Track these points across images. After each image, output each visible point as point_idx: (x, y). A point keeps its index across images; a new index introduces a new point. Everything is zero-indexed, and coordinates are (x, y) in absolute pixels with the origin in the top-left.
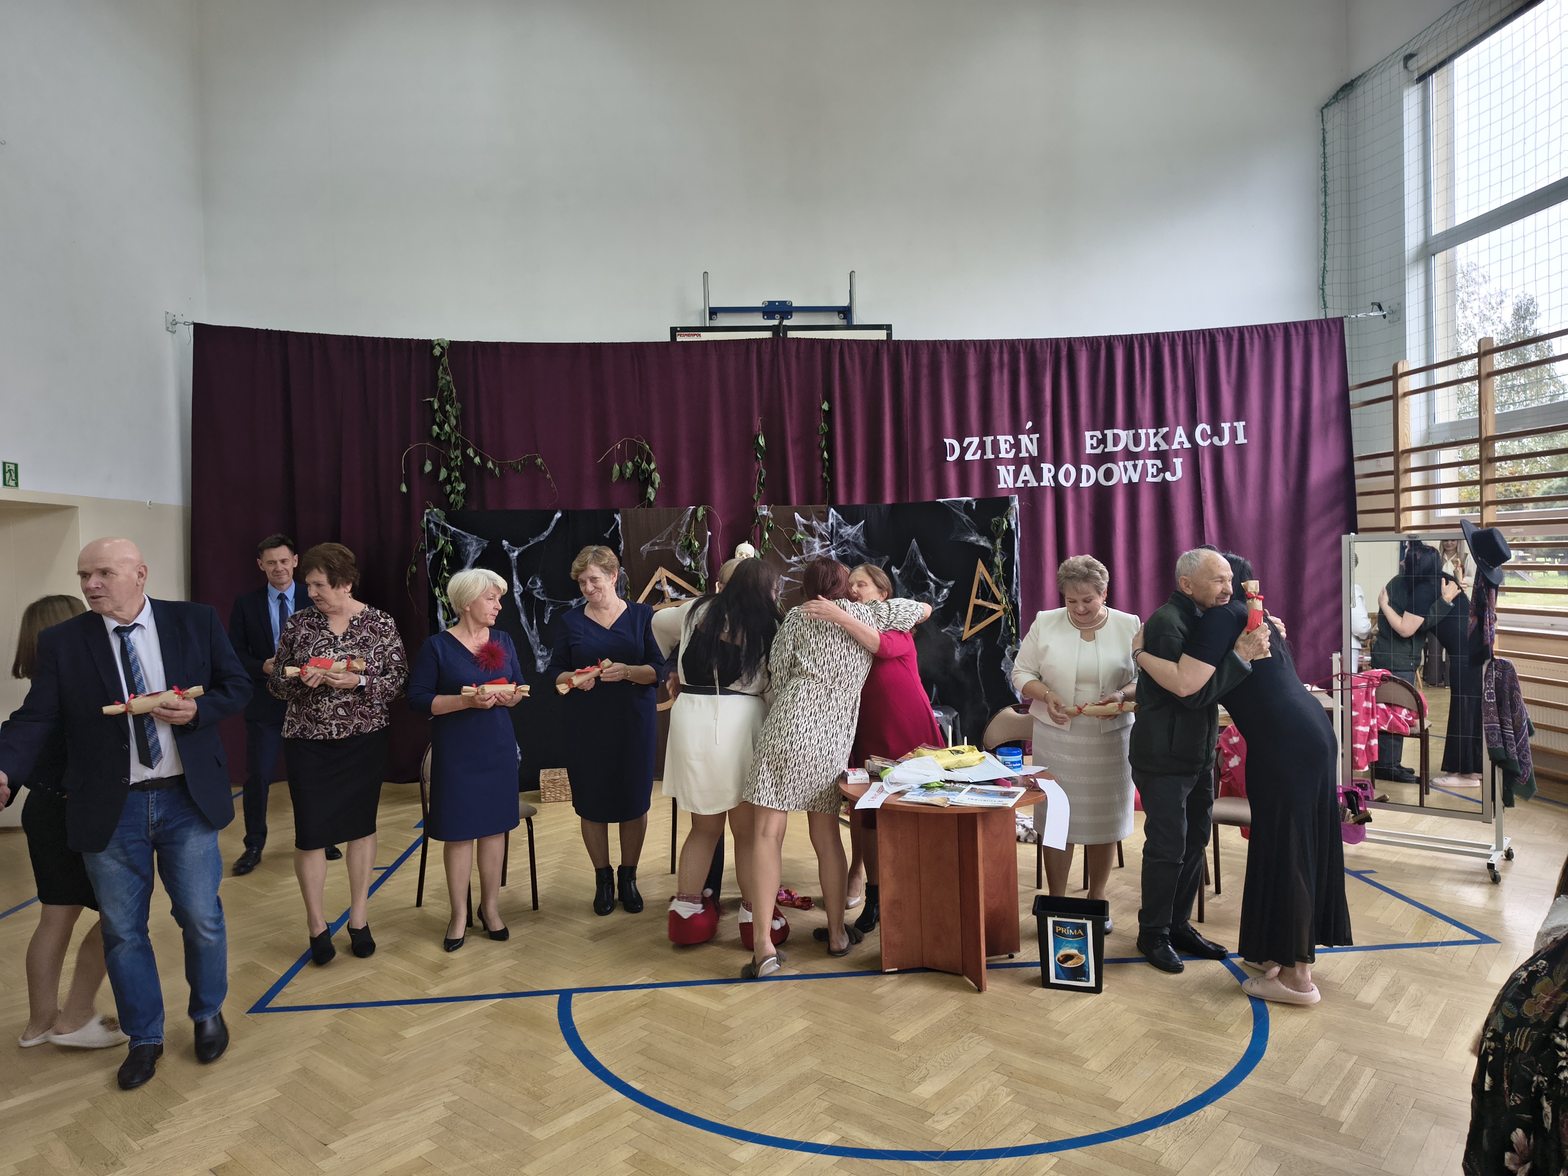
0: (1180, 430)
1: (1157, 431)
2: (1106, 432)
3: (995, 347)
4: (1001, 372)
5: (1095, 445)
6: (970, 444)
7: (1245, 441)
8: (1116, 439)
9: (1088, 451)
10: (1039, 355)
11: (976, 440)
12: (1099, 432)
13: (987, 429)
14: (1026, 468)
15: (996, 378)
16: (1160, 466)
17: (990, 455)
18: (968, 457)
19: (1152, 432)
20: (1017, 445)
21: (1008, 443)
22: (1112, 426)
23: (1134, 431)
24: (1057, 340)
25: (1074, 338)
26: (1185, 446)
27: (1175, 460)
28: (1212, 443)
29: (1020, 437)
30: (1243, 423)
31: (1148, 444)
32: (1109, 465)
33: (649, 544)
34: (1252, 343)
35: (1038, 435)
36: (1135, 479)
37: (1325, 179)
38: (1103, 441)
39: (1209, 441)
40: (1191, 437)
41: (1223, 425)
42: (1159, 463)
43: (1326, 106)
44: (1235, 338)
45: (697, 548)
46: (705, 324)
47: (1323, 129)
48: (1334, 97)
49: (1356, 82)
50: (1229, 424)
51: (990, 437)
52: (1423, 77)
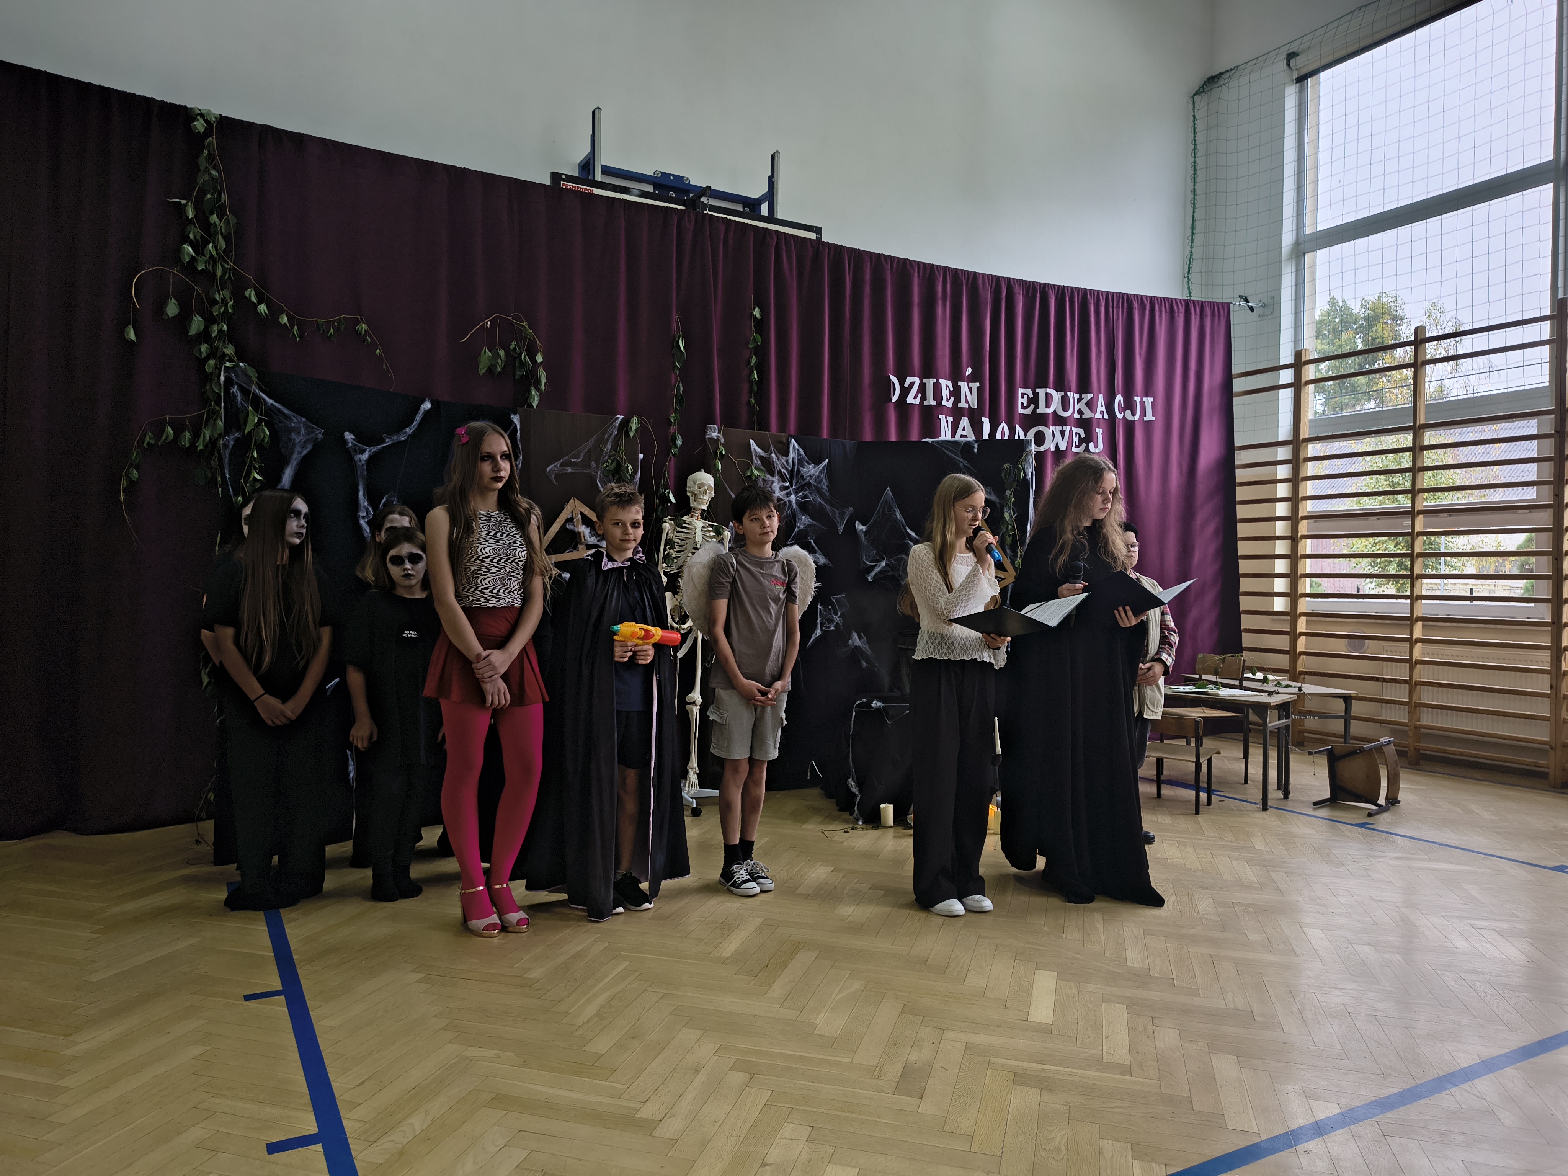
0: (1101, 399)
1: (1081, 396)
2: (1038, 390)
3: (939, 274)
4: (944, 305)
5: (1026, 404)
6: (912, 384)
7: (1154, 418)
8: (1047, 400)
9: (1021, 410)
10: (979, 291)
11: (917, 382)
12: (1030, 390)
13: (928, 370)
14: (965, 422)
15: (938, 310)
16: (1083, 436)
17: (930, 401)
18: (910, 400)
19: (1077, 396)
20: (956, 393)
21: (949, 389)
22: (1045, 386)
23: (1063, 393)
24: (998, 279)
25: (1014, 279)
26: (1105, 417)
27: (1097, 430)
28: (1126, 417)
29: (960, 383)
30: (1151, 399)
31: (1074, 409)
32: (1041, 428)
33: (558, 464)
34: (1160, 316)
35: (978, 384)
36: (1063, 447)
38: (1034, 401)
39: (1124, 414)
40: (1110, 409)
42: (1081, 431)
43: (1197, 93)
44: (1148, 307)
45: (630, 475)
46: (596, 179)
47: (1194, 116)
48: (1203, 87)
49: (1227, 75)
50: (1139, 398)
51: (931, 379)
52: (1302, 79)
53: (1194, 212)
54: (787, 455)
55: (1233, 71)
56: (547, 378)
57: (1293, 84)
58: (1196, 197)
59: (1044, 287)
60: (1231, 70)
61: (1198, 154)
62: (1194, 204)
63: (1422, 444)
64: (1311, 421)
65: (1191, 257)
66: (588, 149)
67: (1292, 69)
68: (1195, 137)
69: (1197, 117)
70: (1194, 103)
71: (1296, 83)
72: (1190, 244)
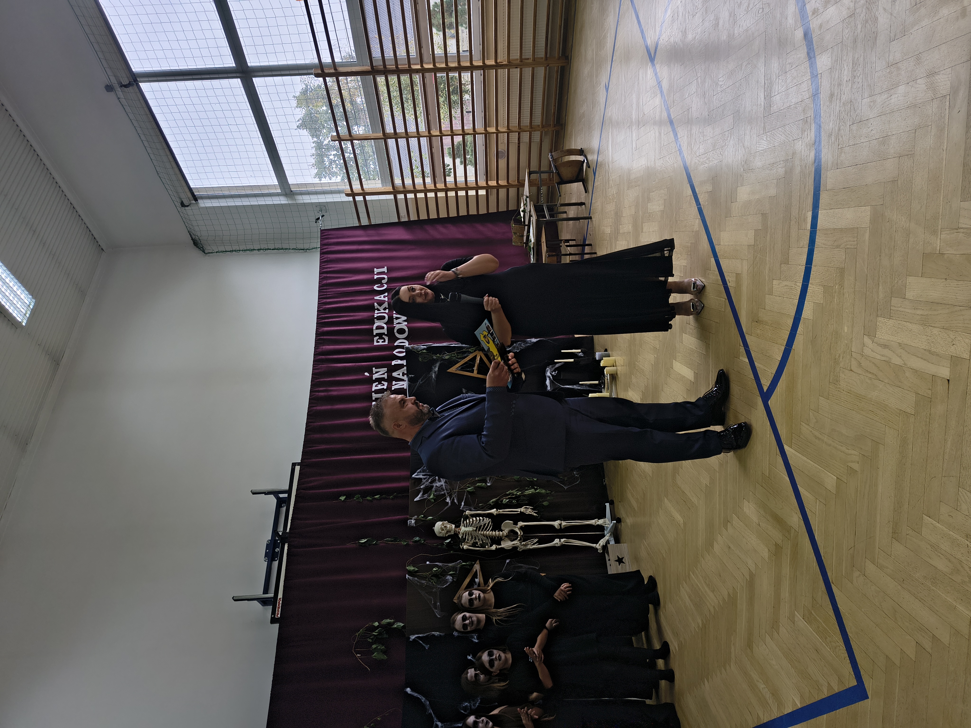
0: (377, 298)
1: (376, 309)
2: (374, 334)
3: (314, 395)
5: (383, 340)
7: (386, 267)
8: (380, 328)
9: (386, 343)
10: (322, 371)
12: (375, 338)
13: (368, 398)
14: (395, 374)
15: (334, 394)
19: (376, 312)
20: (379, 381)
21: (377, 385)
22: (372, 330)
23: (375, 320)
24: (314, 361)
25: (315, 352)
28: (386, 283)
29: (374, 379)
30: (375, 269)
31: (384, 313)
32: (395, 331)
33: (435, 611)
34: (329, 268)
35: (374, 368)
37: (245, 250)
38: (380, 336)
39: (384, 284)
40: (382, 292)
43: (204, 251)
44: (325, 275)
45: (439, 569)
46: (273, 596)
47: (217, 252)
48: (200, 248)
49: (194, 237)
50: (375, 276)
51: (373, 396)
52: (195, 198)
53: (270, 249)
54: (421, 479)
55: (191, 233)
56: (387, 619)
57: (198, 203)
58: (262, 248)
59: (318, 334)
60: (190, 234)
61: (238, 249)
62: (266, 249)
63: (393, 134)
64: (383, 186)
65: (295, 249)
66: (256, 602)
67: (191, 204)
68: (228, 251)
69: (217, 251)
70: (209, 253)
71: (198, 201)
72: (288, 250)
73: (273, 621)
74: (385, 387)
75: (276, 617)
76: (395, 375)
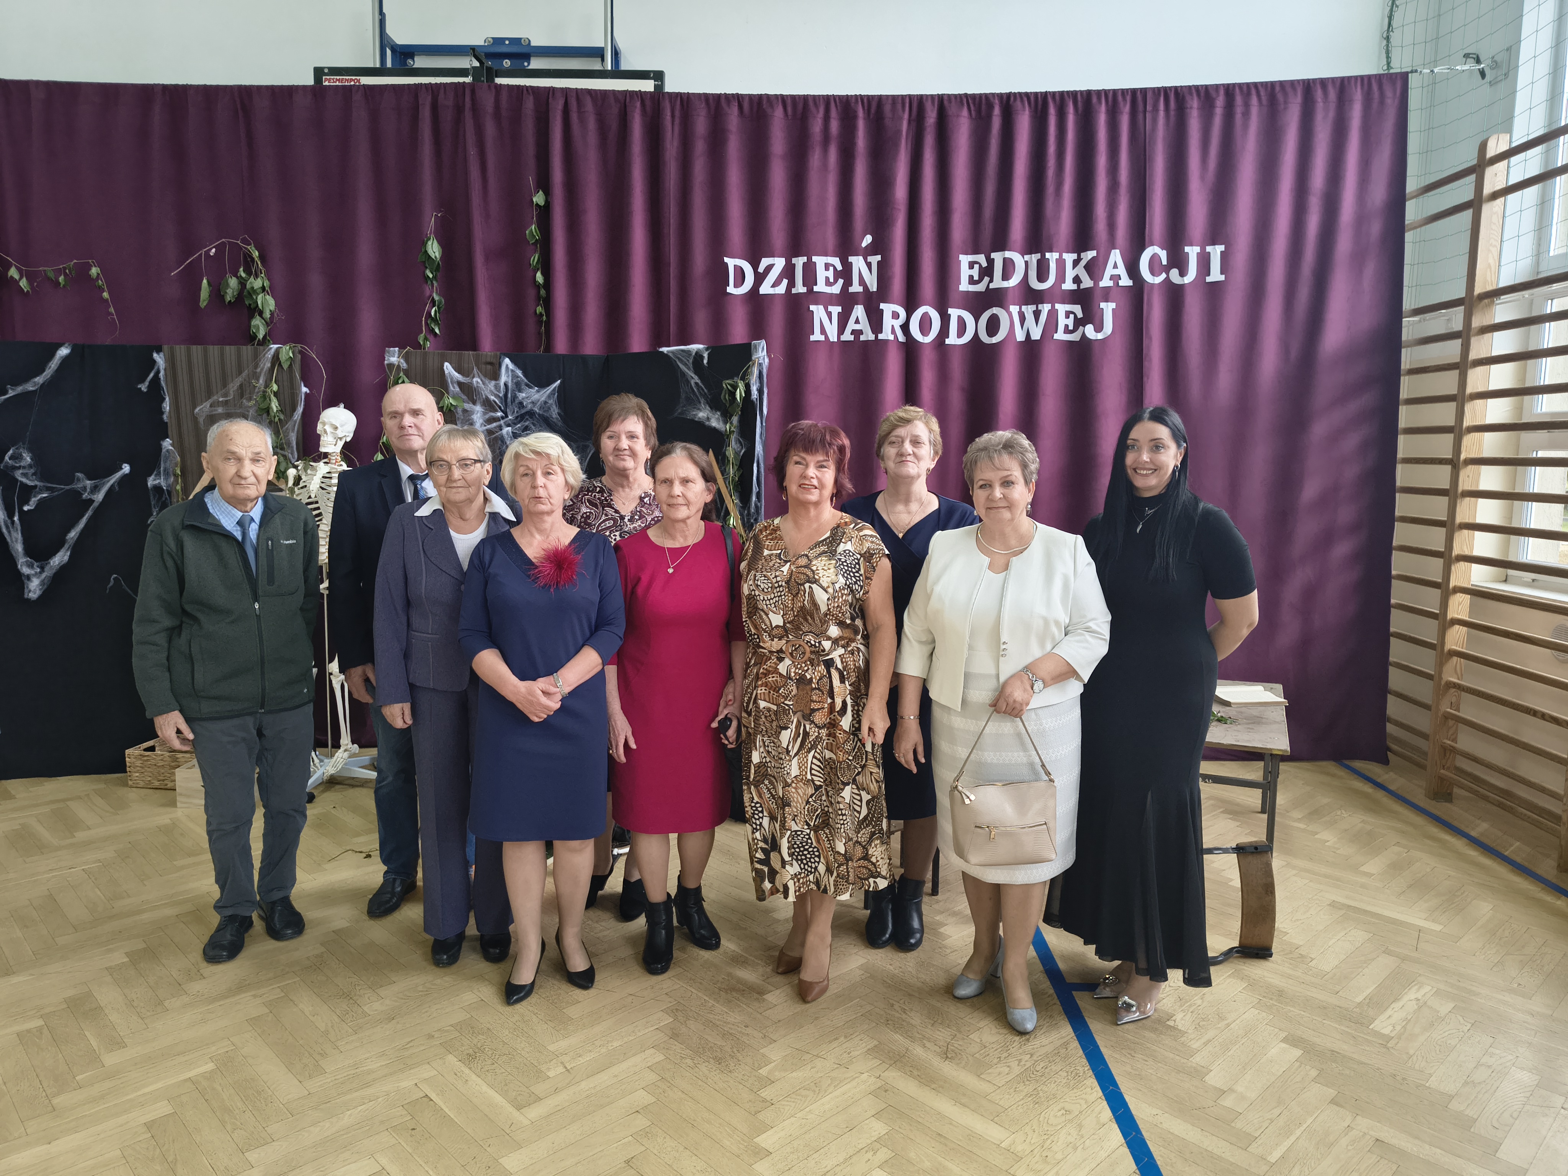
0: (1116, 256)
1: (1079, 256)
2: (993, 255)
4: (825, 152)
5: (976, 278)
6: (769, 268)
7: (1222, 278)
8: (1008, 268)
9: (964, 286)
10: (888, 122)
11: (779, 263)
12: (982, 256)
13: (797, 246)
14: (859, 311)
15: (815, 159)
16: (1080, 315)
17: (800, 288)
18: (765, 289)
19: (1069, 258)
20: (846, 273)
21: (831, 268)
22: (1002, 248)
23: (1038, 256)
24: (921, 99)
26: (1121, 283)
27: (1103, 305)
28: (1167, 279)
29: (851, 259)
30: (1220, 248)
31: (1061, 277)
32: (995, 310)
33: (208, 404)
34: (1246, 114)
35: (879, 258)
36: (1036, 335)
38: (987, 272)
39: (1164, 276)
40: (1133, 269)
41: (1187, 249)
42: (1077, 309)
44: (1219, 102)
50: (1197, 248)
51: (800, 258)
54: (497, 378)
56: (277, 305)
66: (377, 31)
73: (319, 72)
74: (820, 287)
75: (324, 77)
76: (857, 311)
